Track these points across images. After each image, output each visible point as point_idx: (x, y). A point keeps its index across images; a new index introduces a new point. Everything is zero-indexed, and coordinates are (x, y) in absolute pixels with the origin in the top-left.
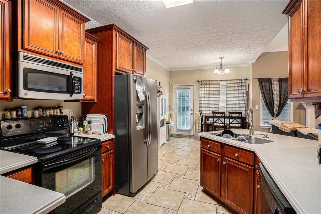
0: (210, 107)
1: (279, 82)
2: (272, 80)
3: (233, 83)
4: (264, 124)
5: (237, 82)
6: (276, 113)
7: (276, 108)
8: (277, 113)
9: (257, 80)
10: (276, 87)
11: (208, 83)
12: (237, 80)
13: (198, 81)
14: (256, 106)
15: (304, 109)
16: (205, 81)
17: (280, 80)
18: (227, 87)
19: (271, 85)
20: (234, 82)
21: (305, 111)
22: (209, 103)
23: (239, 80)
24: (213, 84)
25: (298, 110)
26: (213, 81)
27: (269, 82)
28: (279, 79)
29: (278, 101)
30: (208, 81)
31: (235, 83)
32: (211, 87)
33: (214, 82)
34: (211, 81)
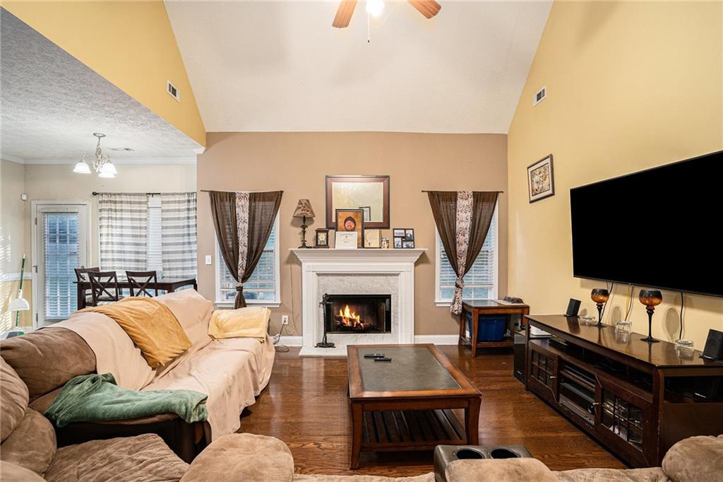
0: (124, 260)
1: (250, 201)
2: (237, 195)
3: (175, 202)
4: (227, 298)
5: (183, 199)
6: (241, 272)
7: (242, 262)
8: (243, 272)
9: (208, 194)
10: (243, 214)
11: (118, 199)
12: (184, 194)
13: (95, 194)
14: (206, 257)
15: (300, 264)
16: (110, 194)
17: (254, 197)
18: (163, 211)
19: (233, 208)
20: (177, 199)
21: (301, 266)
22: (123, 249)
23: (189, 194)
24: (131, 203)
25: (289, 266)
26: (130, 195)
27: (230, 201)
28: (250, 194)
29: (246, 244)
30: (119, 194)
31: (179, 202)
32: (127, 211)
33: (133, 199)
34: (126, 194)
